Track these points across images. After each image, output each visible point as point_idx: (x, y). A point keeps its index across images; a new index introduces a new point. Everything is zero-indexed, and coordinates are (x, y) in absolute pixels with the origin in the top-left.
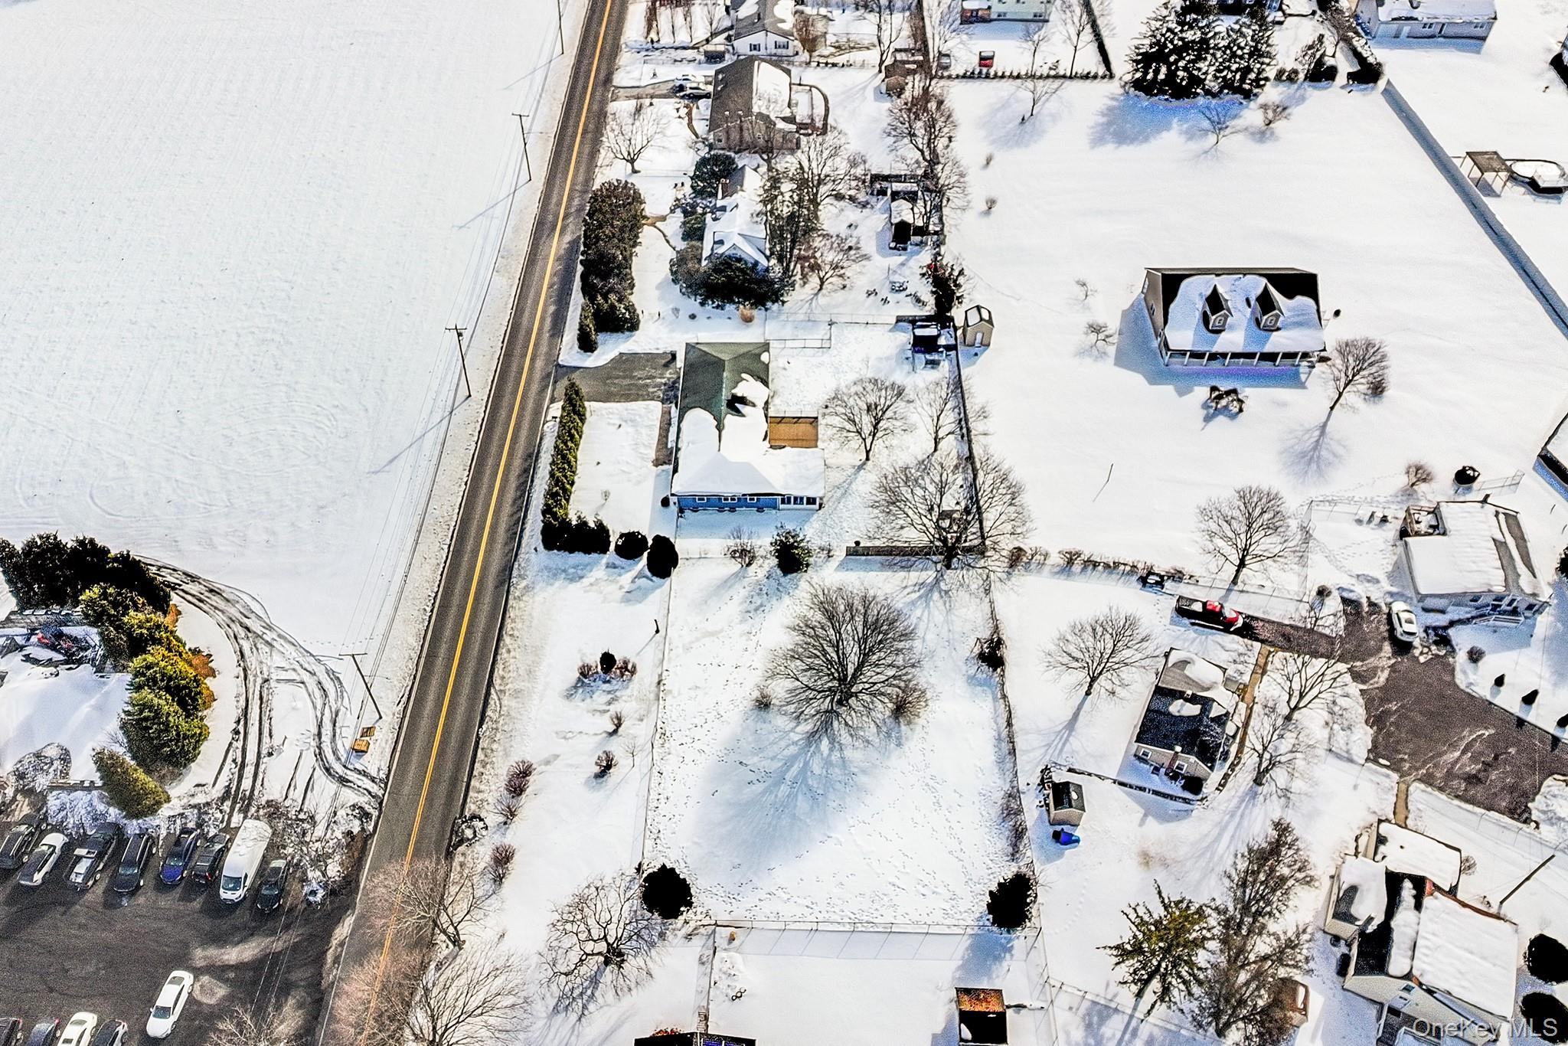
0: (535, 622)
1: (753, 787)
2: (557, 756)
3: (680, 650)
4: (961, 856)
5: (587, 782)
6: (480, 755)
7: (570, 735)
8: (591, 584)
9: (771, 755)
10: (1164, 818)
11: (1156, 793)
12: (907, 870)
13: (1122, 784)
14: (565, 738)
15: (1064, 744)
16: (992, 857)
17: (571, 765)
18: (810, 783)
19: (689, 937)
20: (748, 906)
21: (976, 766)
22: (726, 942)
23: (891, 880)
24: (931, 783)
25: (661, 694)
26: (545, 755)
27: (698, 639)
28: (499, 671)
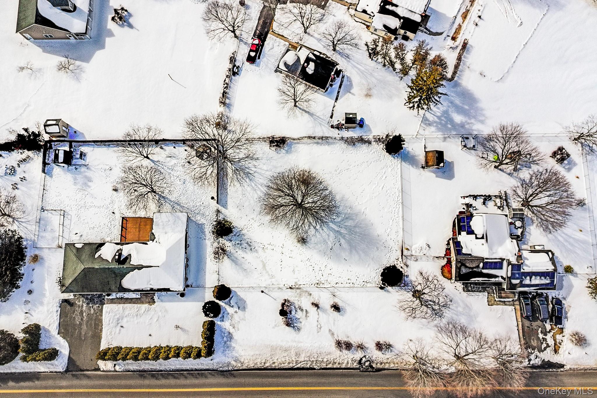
0: (257, 353)
1: (343, 243)
2: (330, 330)
3: (273, 280)
4: (369, 162)
5: (342, 315)
6: (330, 366)
7: (319, 326)
8: (234, 327)
9: (327, 237)
10: (351, 86)
11: (340, 87)
12: (376, 183)
13: (337, 99)
14: (320, 328)
15: (320, 118)
16: (370, 151)
17: (334, 323)
18: (339, 220)
19: (407, 266)
20: (394, 244)
21: (330, 154)
22: (409, 251)
23: (381, 189)
24: (338, 171)
25: (297, 286)
26: (329, 336)
27: (267, 272)
28: (286, 366)
